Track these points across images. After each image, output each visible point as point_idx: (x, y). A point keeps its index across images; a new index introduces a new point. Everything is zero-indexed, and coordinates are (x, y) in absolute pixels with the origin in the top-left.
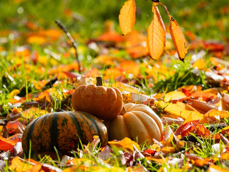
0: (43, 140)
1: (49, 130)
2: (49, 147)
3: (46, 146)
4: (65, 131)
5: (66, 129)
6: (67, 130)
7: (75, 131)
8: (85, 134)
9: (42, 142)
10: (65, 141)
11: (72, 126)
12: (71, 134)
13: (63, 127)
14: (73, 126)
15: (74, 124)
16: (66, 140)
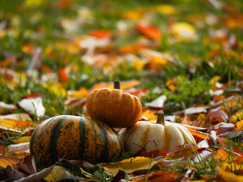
0: (43, 140)
1: (52, 130)
2: (47, 148)
3: (44, 146)
4: (67, 134)
5: (69, 132)
6: (69, 134)
7: (77, 136)
8: (88, 142)
9: (41, 142)
10: (64, 145)
11: (76, 130)
12: (73, 138)
13: (66, 130)
14: (78, 131)
15: (79, 130)
16: (66, 144)
